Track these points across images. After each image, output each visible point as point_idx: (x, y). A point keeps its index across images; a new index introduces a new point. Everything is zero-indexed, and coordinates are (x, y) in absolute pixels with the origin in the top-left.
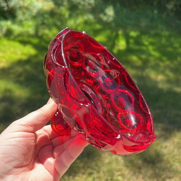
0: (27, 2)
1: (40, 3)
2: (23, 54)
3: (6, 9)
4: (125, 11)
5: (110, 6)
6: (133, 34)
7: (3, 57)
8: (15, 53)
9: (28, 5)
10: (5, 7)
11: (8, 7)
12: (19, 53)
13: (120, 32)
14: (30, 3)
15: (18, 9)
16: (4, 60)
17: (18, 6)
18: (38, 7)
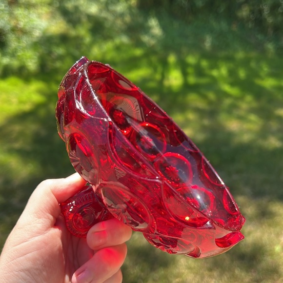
0: (23, 20)
1: (43, 20)
2: (21, 102)
4: (176, 25)
5: (153, 18)
6: (191, 60)
8: (8, 101)
9: (25, 25)
12: (15, 100)
13: (172, 59)
14: (28, 22)
15: (9, 32)
18: (42, 28)
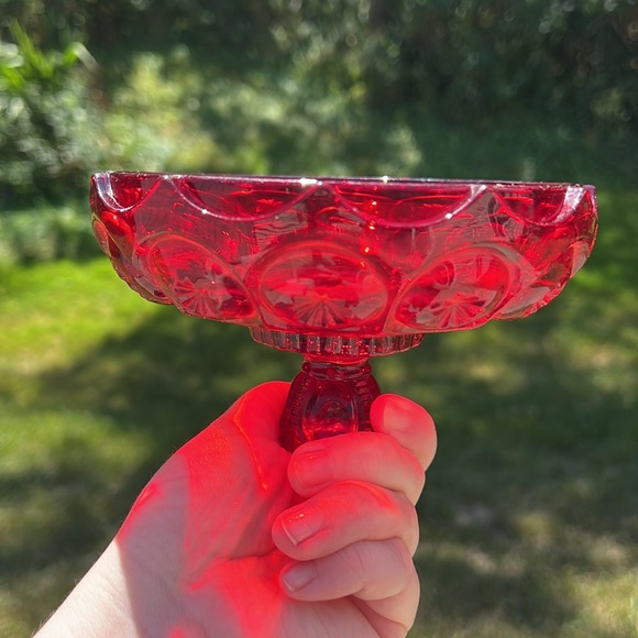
0: (123, 140)
1: (166, 140)
3: (55, 169)
4: (454, 139)
7: (55, 330)
8: (93, 313)
9: (127, 152)
10: (52, 165)
11: (61, 162)
12: (107, 310)
14: (134, 145)
15: (95, 167)
16: (56, 340)
17: (95, 158)
